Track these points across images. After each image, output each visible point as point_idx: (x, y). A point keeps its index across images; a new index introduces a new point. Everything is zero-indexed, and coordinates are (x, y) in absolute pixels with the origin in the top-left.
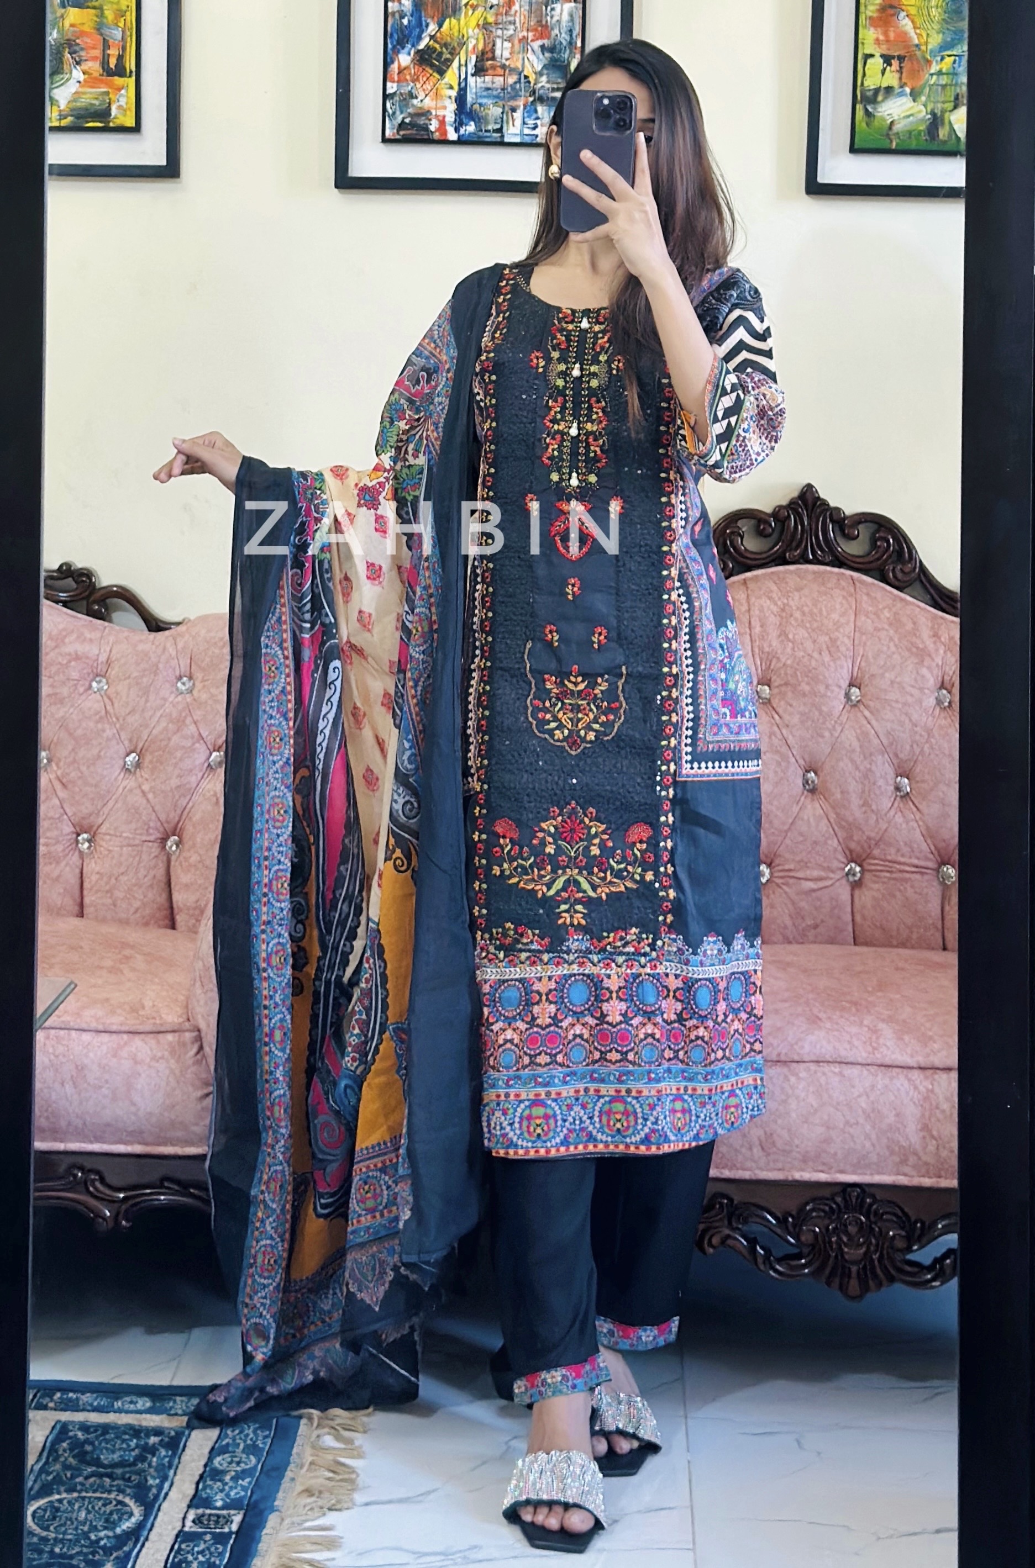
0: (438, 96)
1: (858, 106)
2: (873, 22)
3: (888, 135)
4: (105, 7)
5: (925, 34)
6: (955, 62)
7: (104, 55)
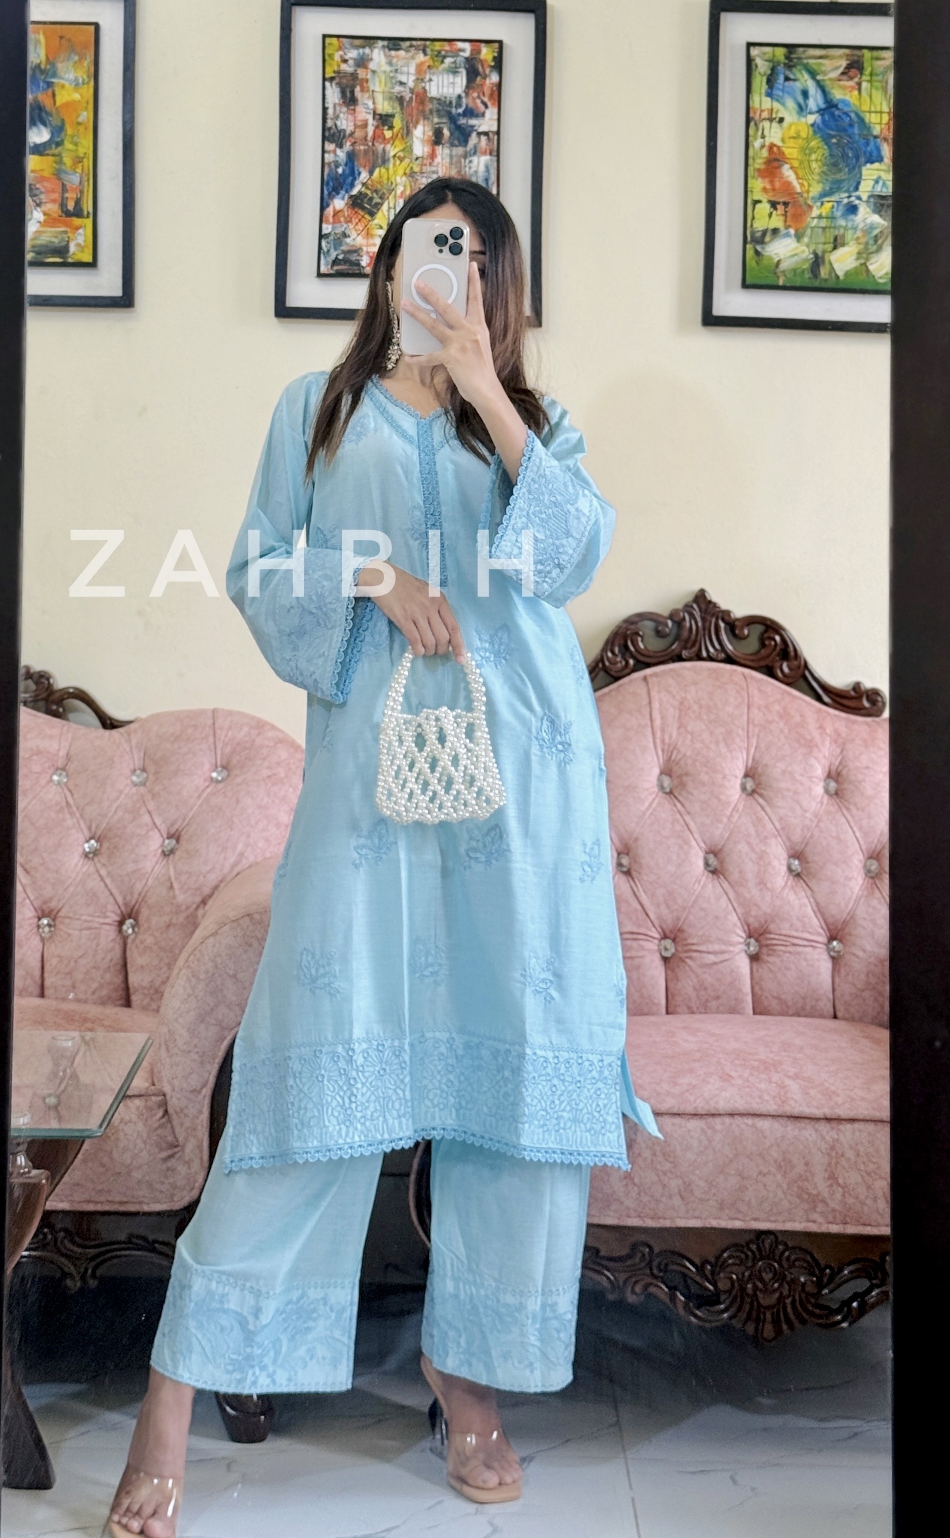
0: (369, 235)
1: (748, 246)
2: (761, 173)
3: (775, 273)
4: (64, 155)
5: (806, 184)
6: (833, 207)
7: (63, 198)
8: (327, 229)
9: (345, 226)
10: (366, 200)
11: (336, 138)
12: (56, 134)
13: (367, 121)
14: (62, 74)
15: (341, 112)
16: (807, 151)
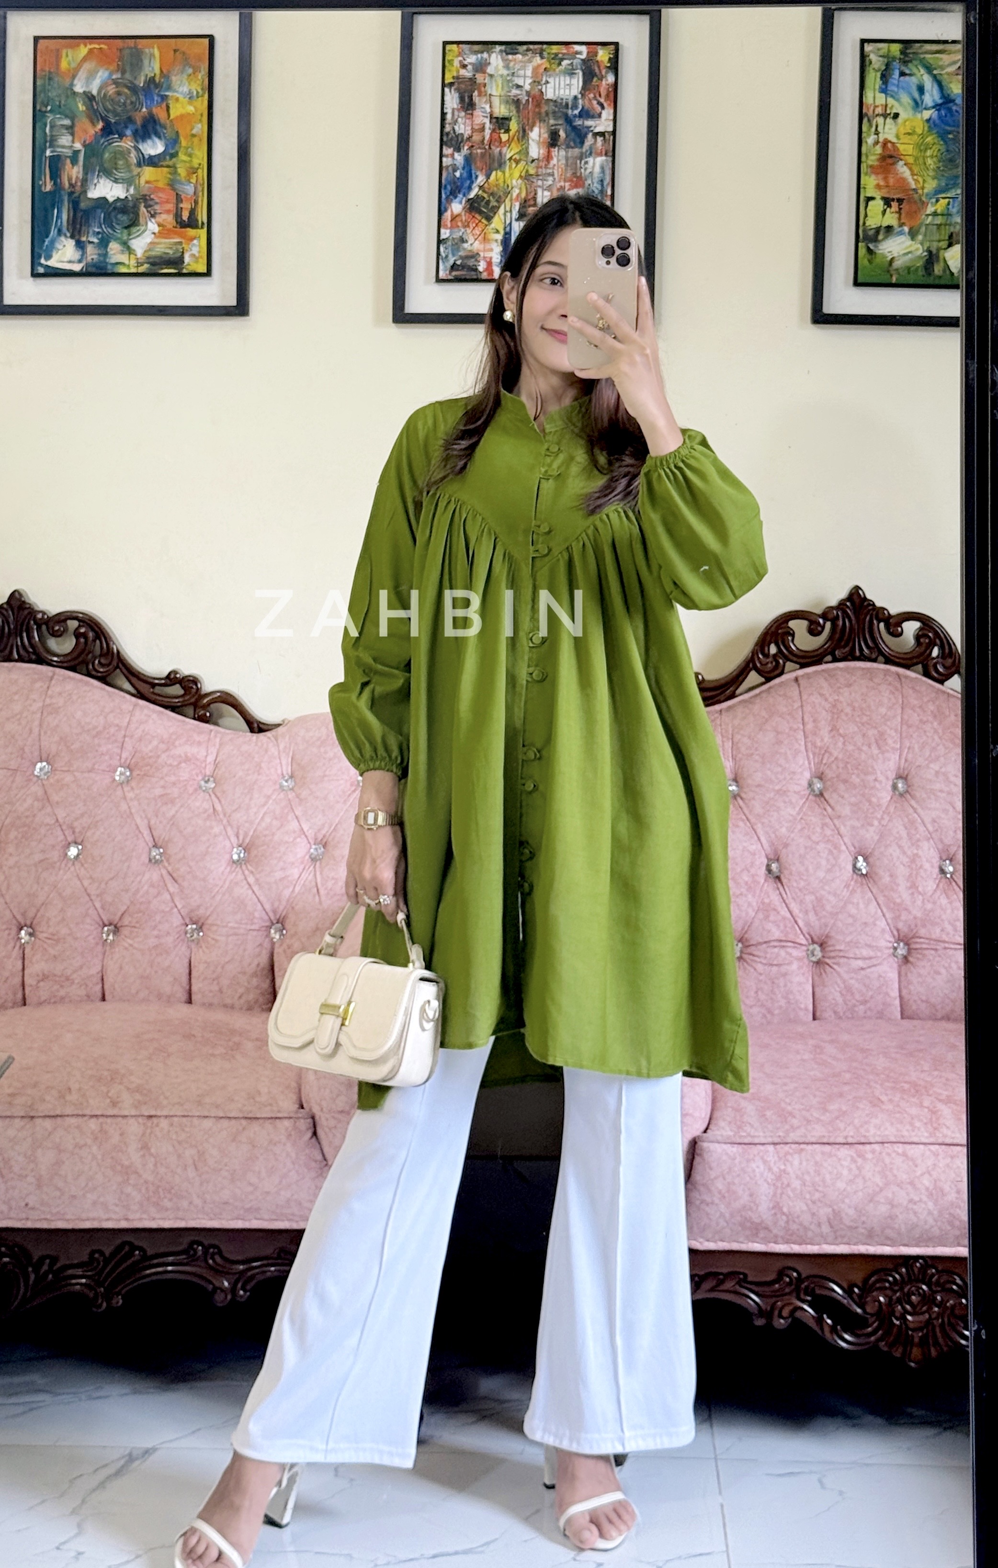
0: (485, 240)
1: (861, 244)
2: (874, 170)
3: (889, 270)
4: (178, 166)
5: (921, 180)
6: (949, 204)
7: (177, 208)
8: (445, 233)
9: (463, 230)
10: (483, 203)
11: (453, 142)
12: (170, 146)
13: (484, 124)
14: (176, 87)
15: (459, 116)
16: (922, 148)
